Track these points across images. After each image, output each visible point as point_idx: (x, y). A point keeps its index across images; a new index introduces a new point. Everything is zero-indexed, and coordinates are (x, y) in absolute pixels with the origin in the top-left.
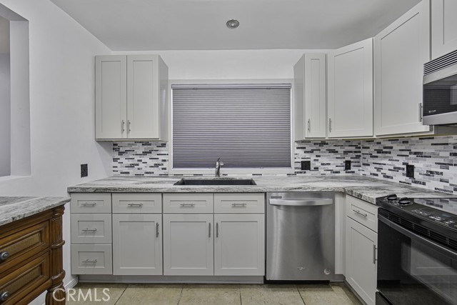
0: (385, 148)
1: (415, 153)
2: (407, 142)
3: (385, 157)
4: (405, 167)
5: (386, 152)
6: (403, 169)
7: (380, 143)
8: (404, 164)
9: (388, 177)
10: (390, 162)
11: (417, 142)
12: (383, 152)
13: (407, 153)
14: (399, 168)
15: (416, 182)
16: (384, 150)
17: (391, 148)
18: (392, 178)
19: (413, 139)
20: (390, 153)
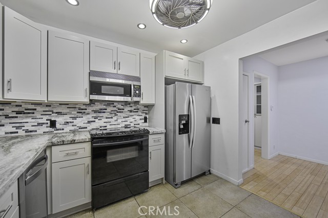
0: (26, 110)
1: (56, 113)
2: (50, 106)
3: (26, 117)
4: (49, 122)
5: (29, 113)
6: (47, 123)
7: (21, 106)
8: (47, 120)
9: (31, 131)
10: (34, 120)
11: (58, 106)
12: (24, 113)
13: (51, 113)
14: (43, 123)
15: (57, 130)
16: (25, 111)
17: (35, 109)
18: (36, 131)
19: (54, 104)
20: (33, 113)
